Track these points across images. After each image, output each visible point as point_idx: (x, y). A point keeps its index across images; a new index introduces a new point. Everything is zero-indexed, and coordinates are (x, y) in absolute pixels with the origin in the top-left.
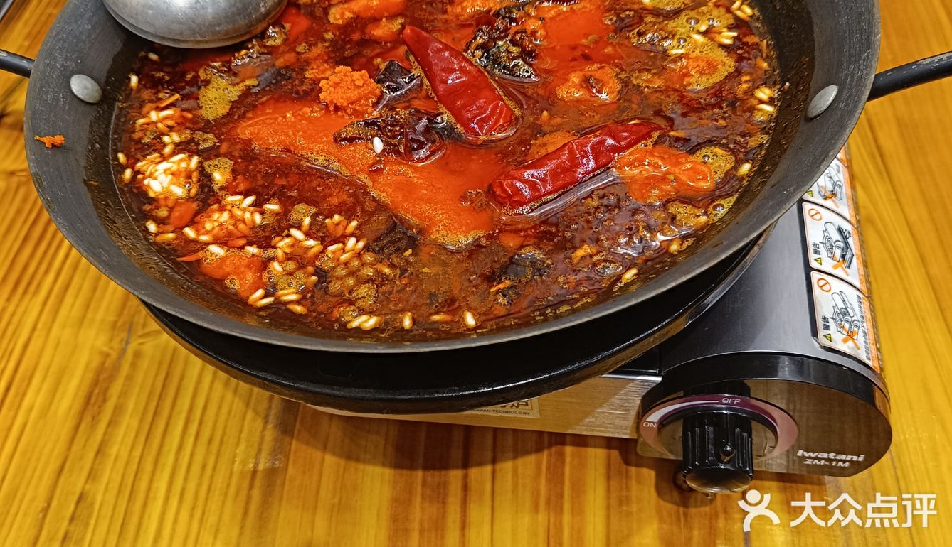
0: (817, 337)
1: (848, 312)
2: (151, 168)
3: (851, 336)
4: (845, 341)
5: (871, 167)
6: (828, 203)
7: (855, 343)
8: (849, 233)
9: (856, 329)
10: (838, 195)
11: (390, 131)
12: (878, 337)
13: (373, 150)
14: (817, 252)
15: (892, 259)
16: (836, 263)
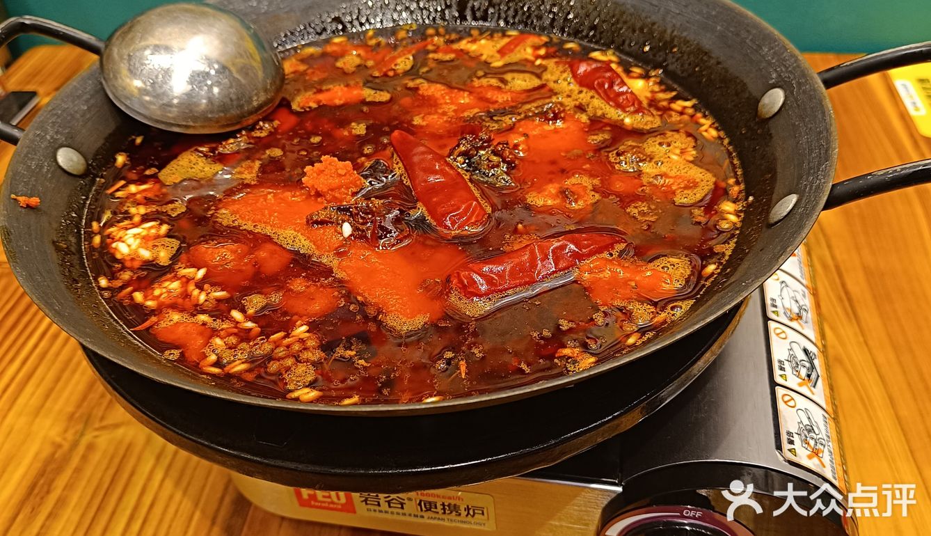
0: (782, 451)
1: (813, 429)
2: (121, 233)
3: (816, 453)
4: (810, 457)
5: (839, 310)
6: (794, 324)
7: (821, 461)
8: (815, 355)
9: (822, 447)
10: (804, 318)
11: (362, 218)
12: (845, 459)
13: (341, 234)
14: (782, 369)
15: (862, 399)
16: (800, 381)
